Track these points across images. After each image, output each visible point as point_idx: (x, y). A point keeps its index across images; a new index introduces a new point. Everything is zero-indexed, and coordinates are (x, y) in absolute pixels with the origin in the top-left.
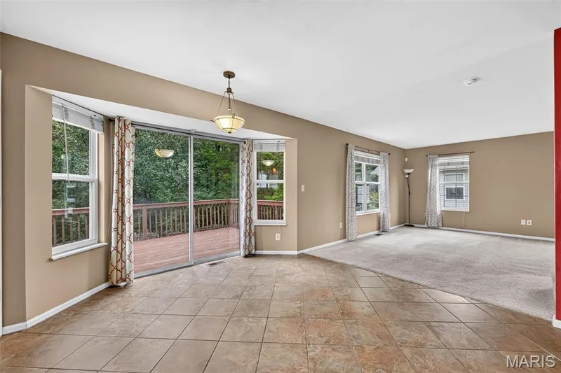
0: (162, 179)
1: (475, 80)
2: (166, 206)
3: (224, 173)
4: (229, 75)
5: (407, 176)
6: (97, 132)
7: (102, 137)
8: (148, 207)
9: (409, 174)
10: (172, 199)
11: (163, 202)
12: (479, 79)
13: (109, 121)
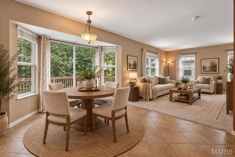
0: (61, 65)
1: (197, 17)
2: (63, 78)
3: (88, 63)
4: (89, 13)
5: (168, 65)
6: (34, 42)
7: (37, 45)
8: (56, 79)
9: (169, 64)
10: (66, 75)
11: (62, 76)
12: (199, 17)
13: (39, 38)
